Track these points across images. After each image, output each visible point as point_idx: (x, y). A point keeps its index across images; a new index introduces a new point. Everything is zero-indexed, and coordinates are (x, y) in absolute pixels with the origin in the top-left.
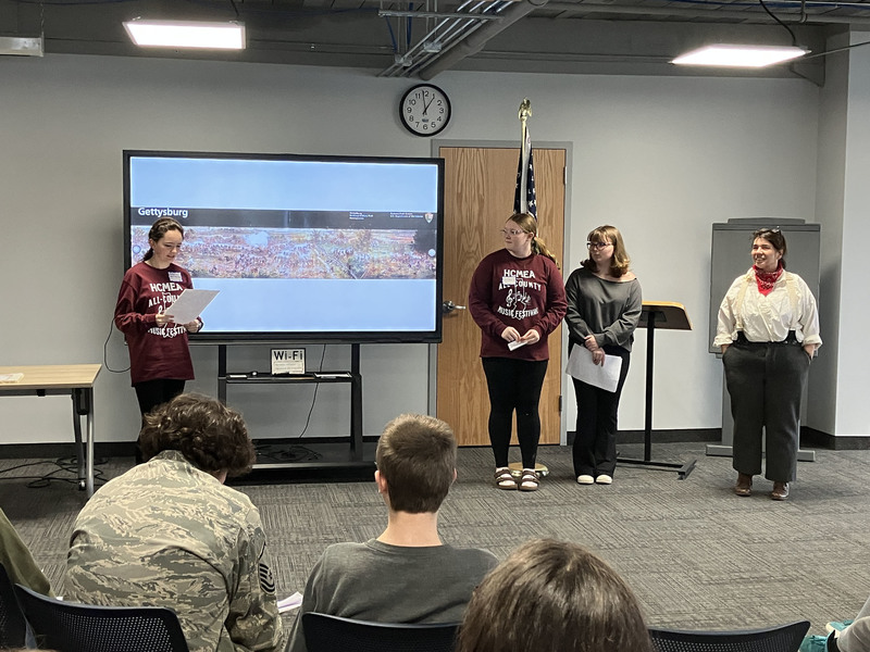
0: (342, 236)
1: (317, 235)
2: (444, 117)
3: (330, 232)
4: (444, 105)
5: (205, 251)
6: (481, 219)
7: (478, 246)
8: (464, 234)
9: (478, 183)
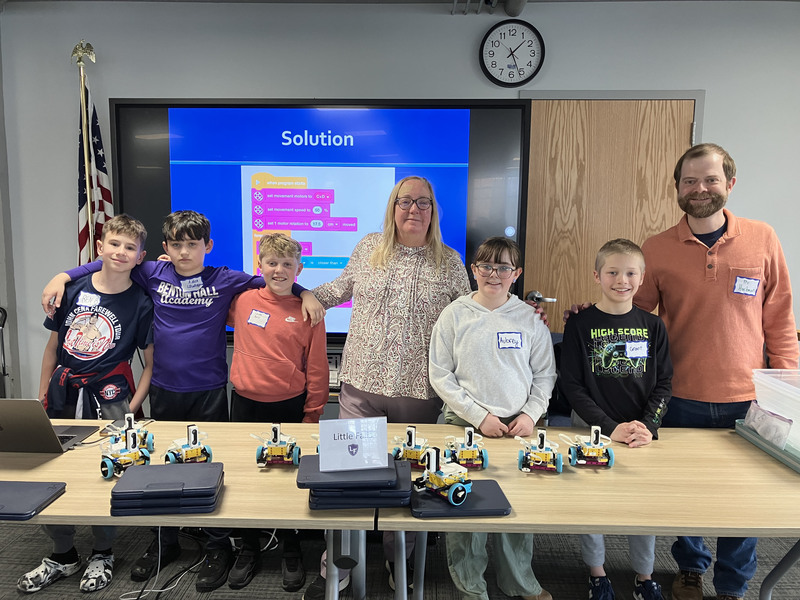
2: (535, 61)
4: (536, 47)
6: (579, 191)
7: (575, 224)
8: (557, 209)
9: (578, 144)
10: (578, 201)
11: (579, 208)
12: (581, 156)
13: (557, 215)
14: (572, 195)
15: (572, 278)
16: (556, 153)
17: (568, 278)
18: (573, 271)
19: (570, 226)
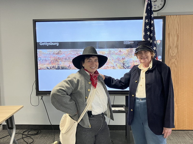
0: (120, 51)
1: (110, 51)
2: (163, 3)
3: (116, 50)
5: (66, 59)
6: (178, 43)
7: (176, 54)
8: (171, 49)
9: (177, 29)
10: (177, 47)
11: (178, 49)
12: (178, 33)
13: (170, 51)
14: (175, 45)
15: (176, 71)
16: (170, 32)
17: (175, 71)
18: (176, 68)
19: (175, 54)
